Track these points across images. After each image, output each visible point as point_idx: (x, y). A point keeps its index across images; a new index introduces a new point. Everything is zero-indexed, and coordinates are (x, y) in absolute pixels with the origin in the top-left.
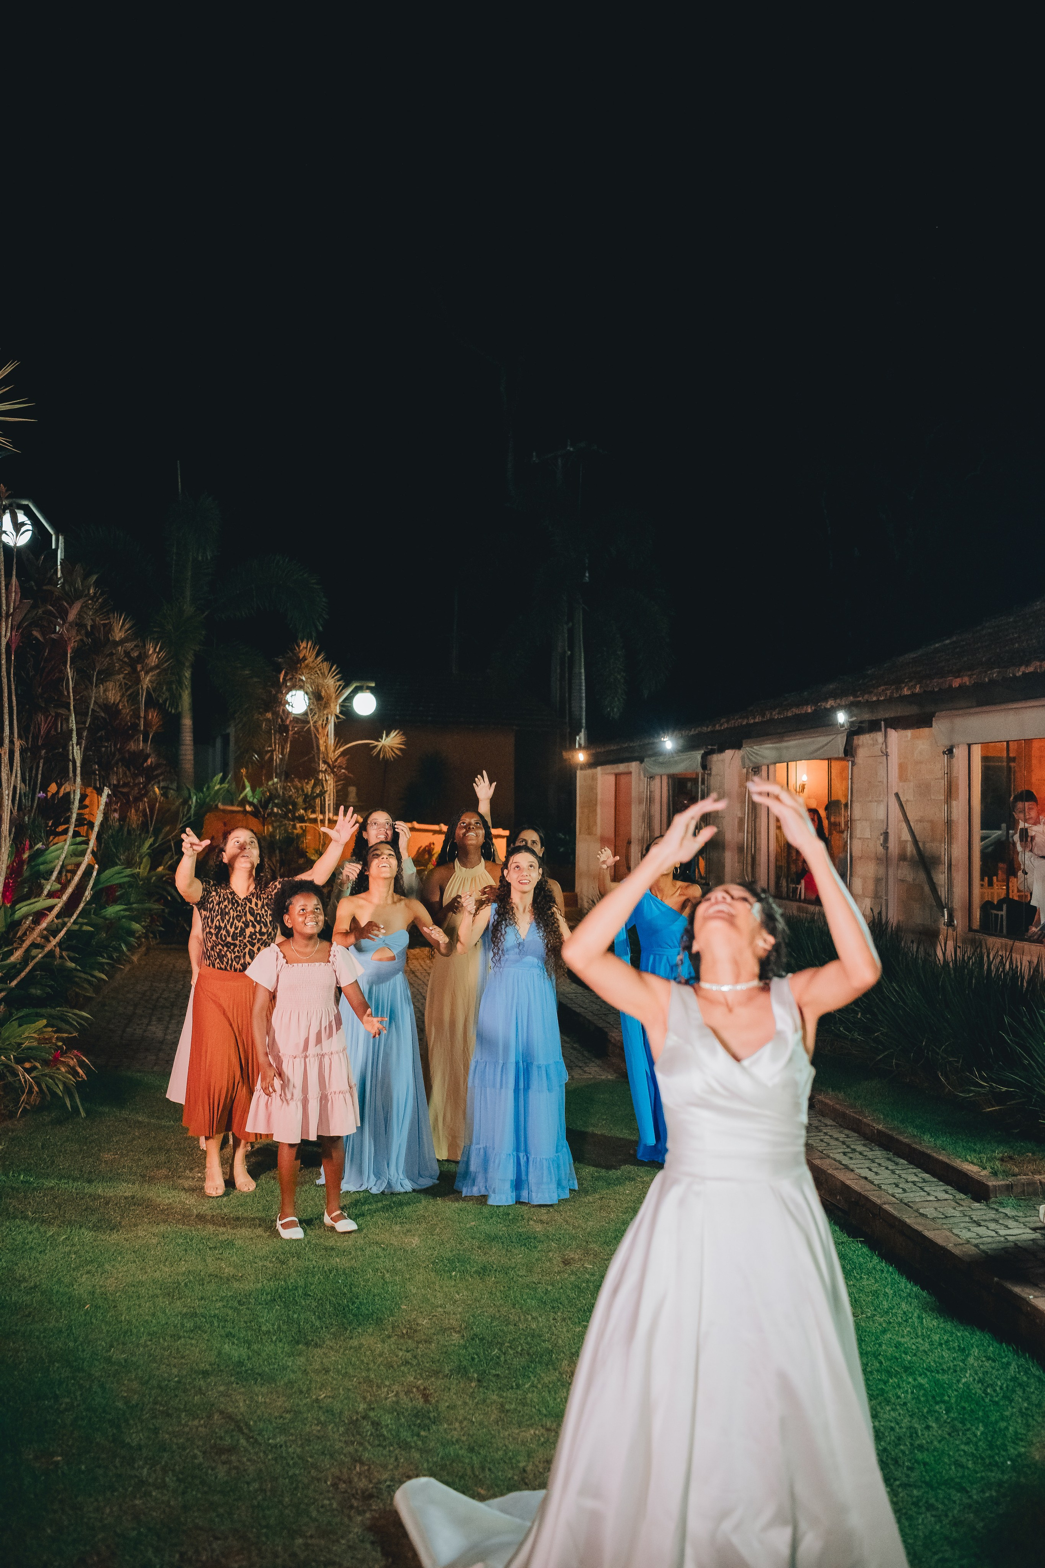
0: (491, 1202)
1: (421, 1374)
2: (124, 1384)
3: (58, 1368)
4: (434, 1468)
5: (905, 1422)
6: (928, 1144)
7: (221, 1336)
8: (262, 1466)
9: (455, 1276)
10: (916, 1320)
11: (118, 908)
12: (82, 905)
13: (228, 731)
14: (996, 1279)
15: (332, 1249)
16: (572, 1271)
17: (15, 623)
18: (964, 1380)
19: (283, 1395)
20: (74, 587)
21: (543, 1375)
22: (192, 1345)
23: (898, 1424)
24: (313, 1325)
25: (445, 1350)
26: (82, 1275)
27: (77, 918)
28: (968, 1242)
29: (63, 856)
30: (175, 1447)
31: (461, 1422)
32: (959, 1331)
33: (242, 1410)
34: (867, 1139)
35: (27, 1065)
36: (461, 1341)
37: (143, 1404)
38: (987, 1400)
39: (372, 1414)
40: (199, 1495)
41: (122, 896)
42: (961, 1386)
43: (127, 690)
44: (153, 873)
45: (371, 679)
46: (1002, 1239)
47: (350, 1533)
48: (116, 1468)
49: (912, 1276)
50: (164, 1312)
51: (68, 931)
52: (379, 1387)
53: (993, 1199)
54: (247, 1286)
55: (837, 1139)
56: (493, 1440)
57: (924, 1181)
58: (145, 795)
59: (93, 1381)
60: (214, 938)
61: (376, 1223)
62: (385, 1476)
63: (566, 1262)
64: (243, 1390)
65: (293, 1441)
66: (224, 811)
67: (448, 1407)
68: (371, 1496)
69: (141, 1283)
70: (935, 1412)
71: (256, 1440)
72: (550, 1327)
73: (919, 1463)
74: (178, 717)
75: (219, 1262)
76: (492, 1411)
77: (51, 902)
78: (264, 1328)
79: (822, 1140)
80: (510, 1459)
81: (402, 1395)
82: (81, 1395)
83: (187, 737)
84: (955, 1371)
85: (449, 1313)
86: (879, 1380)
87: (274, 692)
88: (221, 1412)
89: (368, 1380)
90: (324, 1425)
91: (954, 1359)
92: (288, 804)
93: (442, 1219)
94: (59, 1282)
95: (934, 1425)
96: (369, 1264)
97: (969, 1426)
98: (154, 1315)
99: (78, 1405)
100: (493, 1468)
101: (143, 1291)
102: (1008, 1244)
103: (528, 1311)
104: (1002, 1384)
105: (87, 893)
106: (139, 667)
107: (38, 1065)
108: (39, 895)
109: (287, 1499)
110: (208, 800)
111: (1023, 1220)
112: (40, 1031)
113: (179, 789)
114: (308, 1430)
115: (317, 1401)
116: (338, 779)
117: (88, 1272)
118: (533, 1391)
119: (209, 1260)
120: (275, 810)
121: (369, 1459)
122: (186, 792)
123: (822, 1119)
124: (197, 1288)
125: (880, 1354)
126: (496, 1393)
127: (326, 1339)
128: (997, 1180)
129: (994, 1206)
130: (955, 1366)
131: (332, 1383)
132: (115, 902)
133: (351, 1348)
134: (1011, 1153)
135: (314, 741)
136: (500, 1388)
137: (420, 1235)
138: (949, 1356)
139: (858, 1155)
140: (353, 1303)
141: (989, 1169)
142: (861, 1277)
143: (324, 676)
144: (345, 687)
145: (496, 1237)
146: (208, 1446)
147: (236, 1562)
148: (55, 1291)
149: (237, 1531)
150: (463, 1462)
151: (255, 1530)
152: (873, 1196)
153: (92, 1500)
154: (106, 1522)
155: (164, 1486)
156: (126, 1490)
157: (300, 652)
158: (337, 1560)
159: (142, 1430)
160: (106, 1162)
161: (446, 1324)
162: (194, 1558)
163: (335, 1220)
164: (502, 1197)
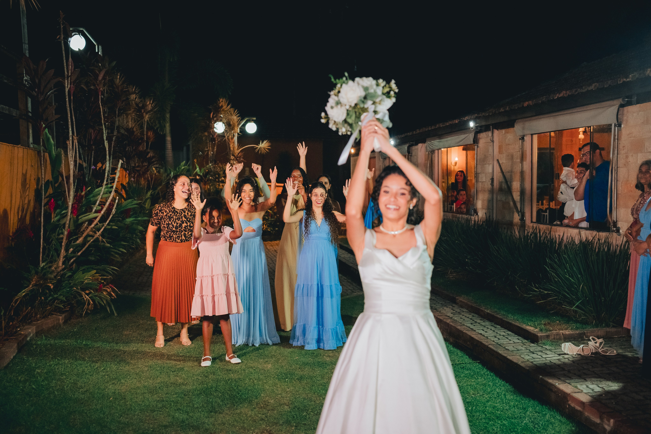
0: (306, 348)
1: (269, 424)
3: (94, 426)
6: (511, 318)
7: (175, 410)
9: (288, 381)
10: (503, 396)
11: (131, 219)
12: (111, 216)
13: (189, 143)
14: (541, 377)
15: (230, 370)
17: (72, 80)
18: (524, 422)
22: (160, 414)
24: (219, 404)
25: (281, 413)
26: (110, 385)
27: (109, 222)
28: (528, 361)
29: (102, 194)
32: (523, 400)
34: (482, 317)
35: (87, 291)
36: (289, 410)
38: (535, 431)
42: (523, 424)
43: (138, 122)
45: (253, 117)
46: (544, 359)
49: (501, 376)
50: (148, 400)
51: (105, 229)
52: (248, 431)
53: (540, 342)
54: (189, 387)
55: (468, 318)
57: (508, 335)
58: (148, 171)
61: (252, 358)
69: (138, 388)
74: (164, 136)
75: (176, 377)
77: (96, 215)
78: (195, 406)
79: (461, 318)
83: (169, 146)
84: (520, 418)
85: (284, 397)
86: (485, 422)
87: (208, 123)
89: (243, 428)
92: (216, 174)
93: (283, 356)
94: (99, 388)
96: (247, 376)
98: (143, 402)
101: (139, 391)
102: (547, 362)
104: (543, 423)
105: (113, 210)
106: (143, 111)
107: (92, 291)
108: (91, 212)
111: (554, 351)
112: (93, 276)
113: (165, 169)
117: (113, 384)
119: (172, 376)
120: (211, 178)
122: (169, 171)
123: (462, 309)
124: (165, 389)
125: (485, 411)
126: (304, 432)
127: (224, 410)
128: (542, 333)
129: (540, 345)
130: (521, 415)
131: (226, 429)
132: (130, 217)
133: (236, 413)
134: (549, 322)
135: (228, 145)
136: (306, 430)
137: (272, 364)
138: (518, 412)
139: (477, 324)
140: (239, 394)
141: (539, 329)
142: (478, 378)
143: (231, 115)
144: (242, 119)
145: (307, 364)
148: (96, 392)
152: (484, 342)
157: (220, 103)
160: (126, 335)
161: (282, 402)
163: (231, 358)
164: (311, 346)
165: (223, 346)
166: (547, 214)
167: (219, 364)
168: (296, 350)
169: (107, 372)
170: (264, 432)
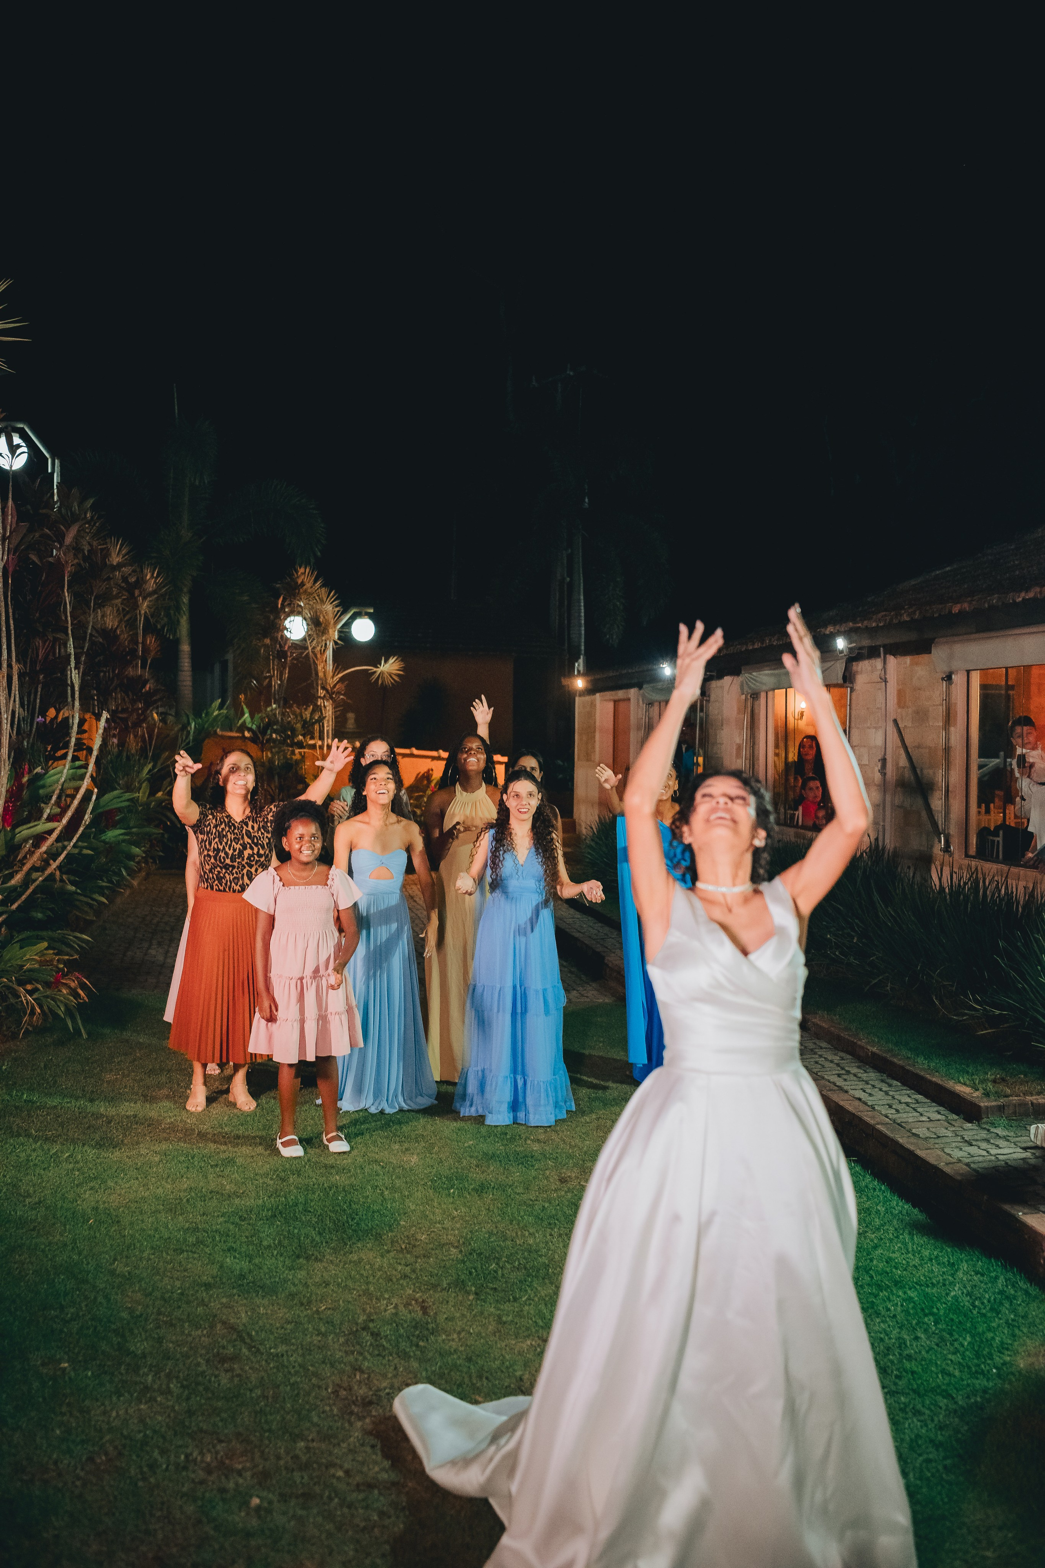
0: (488, 1122)
1: (419, 1287)
2: (127, 1296)
3: (63, 1280)
4: (432, 1377)
5: (895, 1333)
6: (921, 1066)
7: (224, 1250)
8: (263, 1374)
9: (454, 1193)
10: (907, 1237)
11: (117, 832)
12: (81, 829)
13: (226, 657)
14: (986, 1197)
15: (332, 1167)
16: (569, 1189)
17: (11, 546)
18: (952, 1294)
19: (285, 1307)
20: (71, 511)
21: (539, 1288)
22: (194, 1259)
23: (887, 1335)
24: (313, 1240)
25: (442, 1264)
26: (85, 1191)
27: (77, 841)
28: (959, 1161)
29: (62, 780)
31: (459, 1333)
32: (949, 1247)
33: (244, 1321)
34: (862, 1061)
35: (29, 987)
36: (459, 1256)
37: (147, 1314)
38: (975, 1312)
39: (371, 1325)
40: (203, 1401)
41: (121, 820)
42: (950, 1299)
43: (124, 616)
44: (152, 798)
45: (369, 606)
46: (993, 1158)
47: (350, 1437)
48: (122, 1374)
49: (904, 1193)
50: (167, 1227)
51: (67, 855)
52: (378, 1299)
53: (985, 1120)
54: (249, 1202)
55: (832, 1061)
56: (490, 1351)
57: (917, 1102)
58: (144, 720)
59: (98, 1292)
60: (213, 860)
61: (376, 1141)
62: (384, 1384)
63: (563, 1180)
64: (245, 1301)
65: (294, 1351)
66: (222, 737)
67: (446, 1319)
68: (371, 1403)
69: (143, 1198)
70: (923, 1323)
71: (258, 1350)
72: (547, 1243)
73: (906, 1372)
74: (177, 642)
75: (220, 1179)
76: (489, 1323)
77: (50, 825)
78: (265, 1243)
79: (817, 1062)
80: (507, 1368)
81: (401, 1308)
82: (86, 1306)
83: (186, 663)
84: (944, 1285)
85: (447, 1229)
86: (870, 1293)
87: (272, 618)
88: (224, 1323)
89: (366, 1292)
90: (324, 1335)
91: (944, 1273)
92: (288, 731)
93: (441, 1138)
94: (63, 1198)
95: (922, 1336)
97: (956, 1336)
98: (156, 1230)
99: (83, 1315)
100: (490, 1377)
101: (146, 1207)
102: (999, 1163)
103: (525, 1228)
104: (990, 1297)
105: (86, 817)
106: (137, 592)
107: (40, 986)
108: (39, 819)
110: (206, 726)
111: (1014, 1140)
112: (41, 953)
113: (177, 715)
114: (308, 1340)
115: (317, 1312)
116: (336, 706)
117: (91, 1189)
118: (530, 1304)
119: (211, 1177)
120: (274, 736)
121: (368, 1368)
122: (184, 719)
123: (817, 1042)
124: (199, 1204)
125: (871, 1269)
126: (493, 1306)
127: (326, 1253)
128: (989, 1101)
129: (984, 1126)
130: (944, 1280)
131: (332, 1296)
132: (114, 826)
133: (351, 1262)
134: (1003, 1075)
135: (313, 667)
136: (497, 1301)
137: (418, 1154)
138: (939, 1271)
139: (852, 1077)
140: (353, 1219)
141: (981, 1091)
143: (323, 602)
144: (344, 612)
145: (493, 1156)
146: (211, 1355)
147: (240, 1463)
148: (59, 1206)
149: (239, 1434)
150: (461, 1371)
151: (258, 1434)
152: (868, 1117)
153: (99, 1404)
154: (114, 1424)
155: (169, 1392)
156: (132, 1396)
157: (298, 577)
158: (338, 1461)
159: (146, 1339)
160: (108, 1082)
161: (444, 1239)
162: (199, 1458)
163: (332, 1141)
164: (499, 1117)
166: (1000, 839)
168: (467, 1126)
169: (77, 1162)
170: (411, 1305)
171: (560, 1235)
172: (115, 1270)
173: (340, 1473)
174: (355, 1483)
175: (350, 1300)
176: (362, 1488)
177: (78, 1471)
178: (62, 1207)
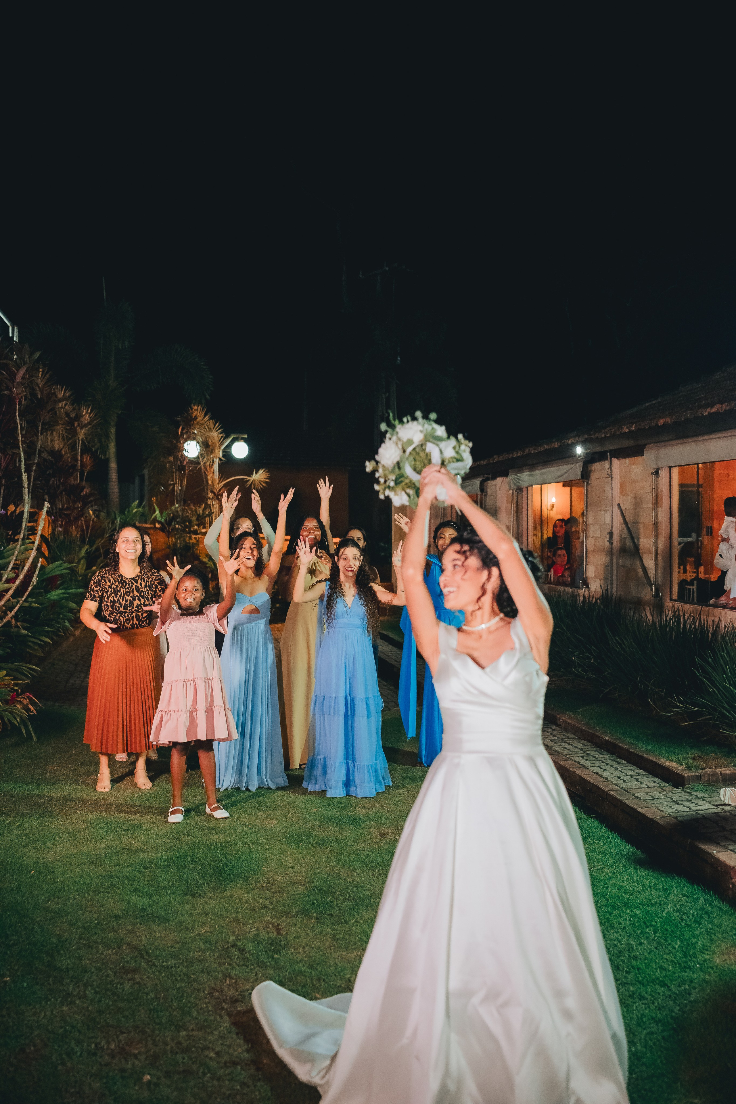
0: (329, 794)
1: (275, 915)
2: (57, 926)
3: (9, 915)
5: (625, 941)
6: (641, 749)
7: (130, 891)
8: (156, 981)
9: (302, 846)
11: (59, 592)
12: (31, 588)
13: (143, 473)
14: (689, 841)
15: (213, 829)
16: (386, 841)
18: (666, 911)
19: (175, 931)
21: (364, 914)
22: (108, 898)
23: (619, 942)
24: (198, 882)
25: (293, 898)
26: (29, 851)
27: (27, 597)
28: (670, 815)
29: (16, 553)
30: (93, 970)
31: (304, 948)
32: (663, 877)
33: (144, 942)
34: (598, 747)
36: (305, 892)
37: (71, 939)
38: (683, 924)
39: (239, 943)
40: (111, 1003)
42: (664, 914)
43: (68, 441)
44: (88, 570)
45: (244, 433)
46: (694, 813)
47: (221, 1027)
48: (50, 984)
49: (630, 840)
50: (89, 875)
51: (20, 607)
52: (244, 924)
53: (687, 786)
54: (150, 856)
55: (576, 747)
56: (327, 960)
57: (639, 774)
58: (82, 516)
59: (35, 924)
61: (245, 810)
62: (248, 987)
63: (382, 835)
64: (145, 928)
65: (181, 964)
67: (294, 937)
68: (237, 1001)
69: (73, 855)
70: (646, 933)
71: (154, 963)
72: (370, 880)
73: (634, 968)
74: (107, 461)
75: (130, 840)
76: (326, 940)
77: (7, 586)
78: (162, 885)
79: (566, 748)
80: (339, 972)
81: (261, 929)
82: (26, 934)
83: (114, 476)
84: (660, 905)
85: (297, 872)
87: (174, 442)
88: (128, 944)
89: (236, 920)
90: (204, 951)
91: (660, 896)
92: (186, 521)
93: (293, 807)
94: (13, 855)
95: (645, 942)
96: (239, 839)
97: (670, 942)
98: (81, 877)
99: (23, 941)
100: (327, 980)
101: (74, 861)
102: (698, 816)
103: (354, 870)
104: (694, 913)
105: (34, 579)
106: (76, 424)
109: (175, 1004)
110: (128, 520)
111: (709, 800)
112: (2, 680)
113: (108, 513)
114: (192, 955)
115: (199, 935)
117: (34, 848)
118: (357, 925)
119: (123, 838)
120: (177, 526)
121: (236, 975)
122: (113, 516)
124: (113, 858)
125: (607, 894)
126: (329, 927)
127: (207, 891)
128: (690, 772)
129: (687, 790)
130: (660, 901)
131: (210, 922)
132: (57, 588)
133: (225, 897)
134: (700, 754)
135: (204, 476)
136: (332, 923)
137: (277, 819)
138: (656, 895)
139: (592, 758)
140: (227, 866)
141: (685, 766)
142: (593, 842)
143: (210, 430)
144: (226, 437)
145: (331, 819)
146: (118, 968)
147: (137, 1049)
148: (9, 862)
149: (137, 1027)
150: (305, 976)
151: (151, 1027)
152: (602, 785)
153: (31, 1007)
154: (41, 1023)
155: (85, 996)
156: (57, 1000)
157: (193, 413)
158: (211, 1046)
159: (69, 958)
160: (51, 772)
161: (294, 879)
162: (105, 1047)
163: (214, 810)
164: (336, 792)
165: (200, 790)
166: (695, 587)
167: (195, 819)
168: (313, 797)
169: (25, 830)
170: (269, 928)
171: (380, 875)
172: (49, 907)
173: (212, 1054)
174: (223, 1061)
175: (224, 925)
176: (228, 1065)
177: (11, 1060)
178: (11, 862)
